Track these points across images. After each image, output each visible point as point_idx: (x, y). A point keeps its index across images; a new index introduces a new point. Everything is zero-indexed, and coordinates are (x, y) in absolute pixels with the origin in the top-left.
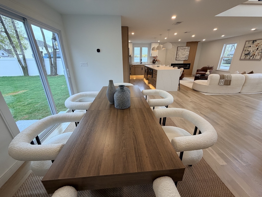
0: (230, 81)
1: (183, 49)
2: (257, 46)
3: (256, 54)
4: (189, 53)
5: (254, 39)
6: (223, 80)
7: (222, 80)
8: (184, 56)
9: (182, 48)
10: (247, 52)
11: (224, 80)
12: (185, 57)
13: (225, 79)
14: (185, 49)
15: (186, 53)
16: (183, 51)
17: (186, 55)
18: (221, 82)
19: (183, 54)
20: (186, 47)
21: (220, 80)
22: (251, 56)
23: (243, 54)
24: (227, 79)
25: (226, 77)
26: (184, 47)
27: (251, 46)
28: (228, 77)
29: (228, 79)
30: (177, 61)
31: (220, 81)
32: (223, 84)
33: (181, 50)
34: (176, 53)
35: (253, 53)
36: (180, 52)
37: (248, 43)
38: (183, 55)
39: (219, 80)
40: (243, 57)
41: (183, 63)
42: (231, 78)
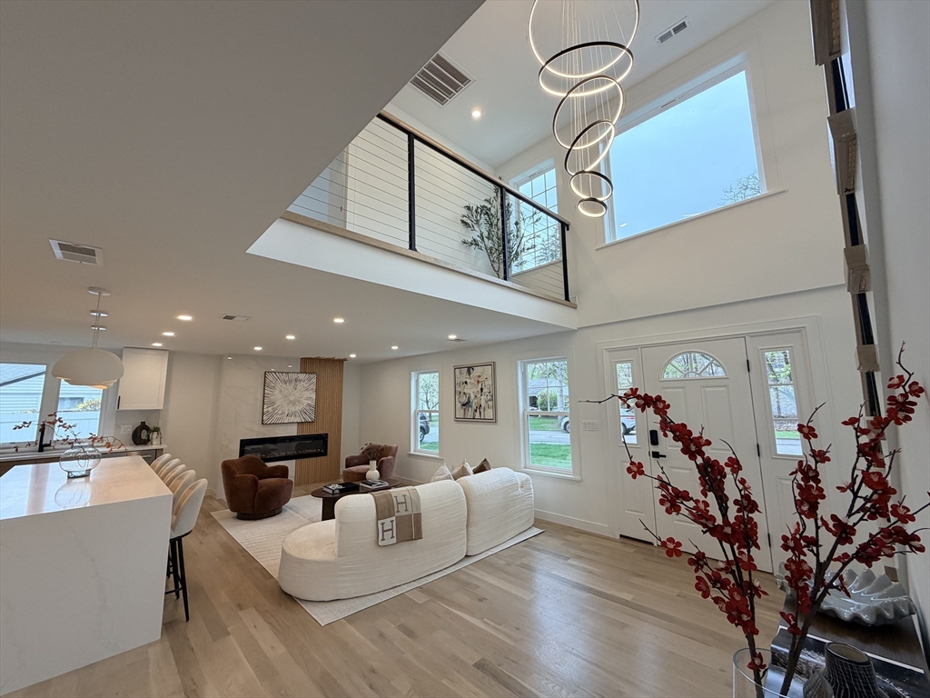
0: (418, 516)
1: (290, 381)
2: (478, 382)
3: (483, 403)
4: (314, 396)
5: (469, 363)
6: (392, 521)
7: (387, 521)
8: (298, 408)
9: (284, 377)
10: (464, 400)
11: (394, 518)
12: (303, 412)
13: (397, 514)
14: (296, 380)
15: (305, 396)
16: (290, 387)
17: (306, 402)
18: (384, 531)
19: (292, 398)
20: (302, 376)
21: (380, 522)
22: (476, 411)
23: (459, 405)
24: (403, 513)
25: (398, 504)
26: (294, 376)
27: (468, 381)
28: (405, 503)
29: (406, 510)
30: (266, 428)
31: (380, 526)
32: (394, 540)
33: (279, 385)
34: (260, 397)
35: (476, 401)
36: (277, 392)
37: (460, 373)
38: (294, 403)
39: (374, 523)
40: (460, 414)
41: (296, 434)
42: (418, 506)
